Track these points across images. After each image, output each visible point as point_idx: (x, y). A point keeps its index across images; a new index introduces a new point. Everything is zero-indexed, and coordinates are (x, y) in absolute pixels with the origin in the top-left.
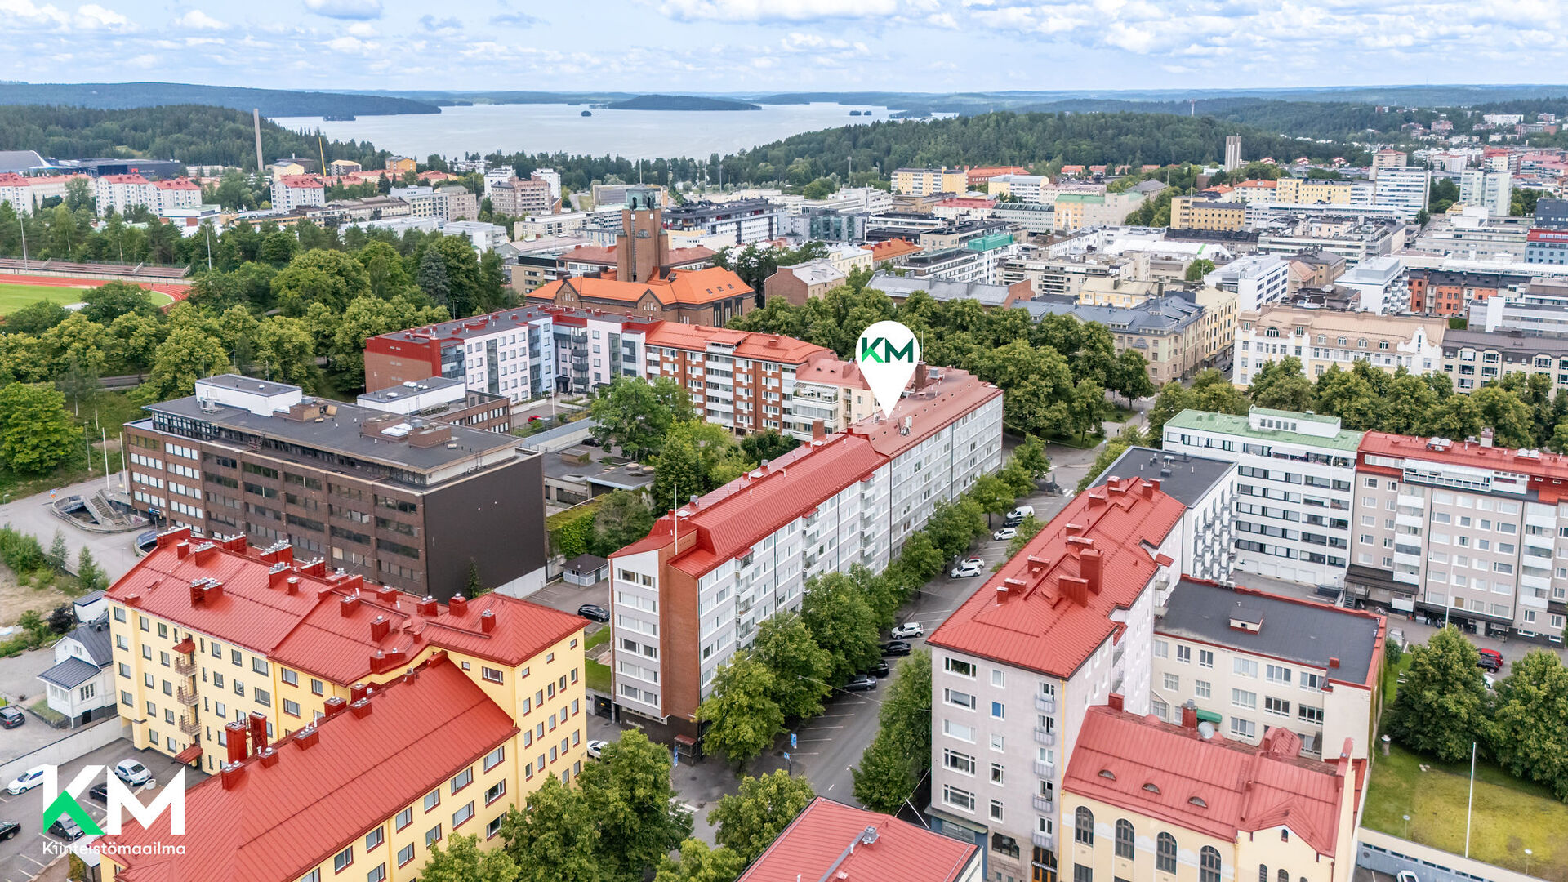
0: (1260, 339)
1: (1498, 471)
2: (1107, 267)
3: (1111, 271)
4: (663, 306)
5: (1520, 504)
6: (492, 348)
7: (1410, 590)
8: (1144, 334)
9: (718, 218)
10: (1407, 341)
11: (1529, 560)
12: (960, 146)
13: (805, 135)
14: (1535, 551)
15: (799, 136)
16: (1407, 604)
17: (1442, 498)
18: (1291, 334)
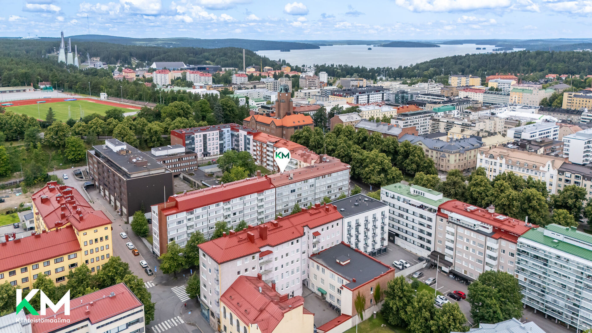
1: (482, 222)
2: (471, 123)
4: (276, 127)
5: (485, 237)
6: (205, 136)
8: (445, 152)
9: (360, 93)
10: (544, 166)
11: (488, 260)
12: (500, 65)
14: (491, 257)
17: (461, 230)
18: (498, 158)
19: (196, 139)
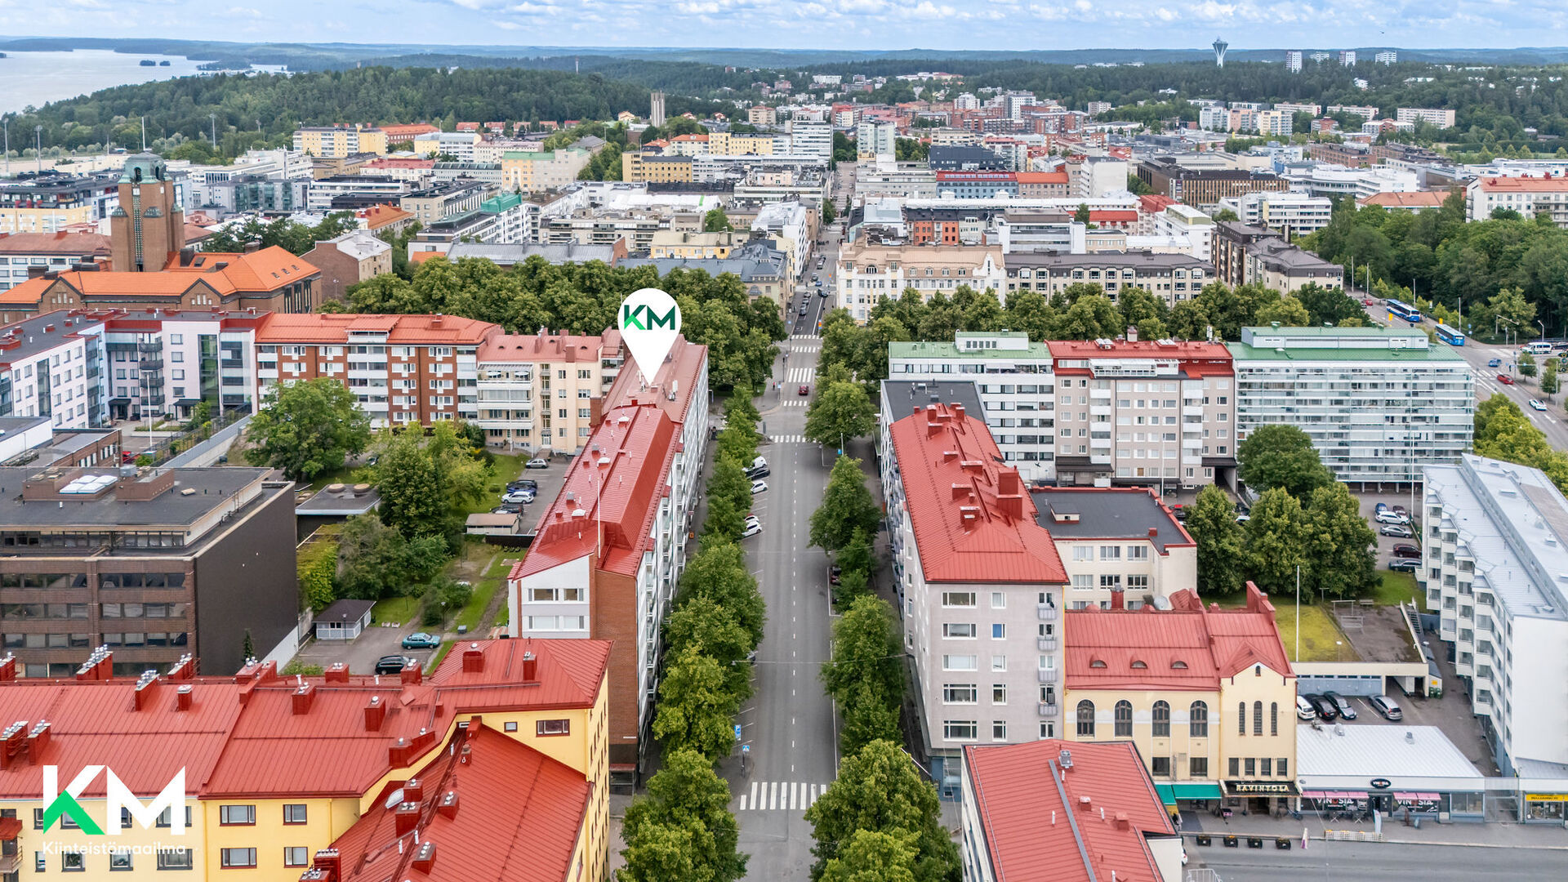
0: (862, 277)
1: (1156, 358)
2: (657, 222)
3: (661, 225)
4: (223, 298)
5: (1178, 382)
6: (43, 372)
7: (1105, 469)
8: (757, 281)
10: (980, 266)
11: (1188, 427)
12: (336, 102)
13: (120, 88)
14: (1192, 419)
15: (111, 90)
16: (1103, 482)
17: (1124, 387)
18: (888, 270)
19: (16, 386)
